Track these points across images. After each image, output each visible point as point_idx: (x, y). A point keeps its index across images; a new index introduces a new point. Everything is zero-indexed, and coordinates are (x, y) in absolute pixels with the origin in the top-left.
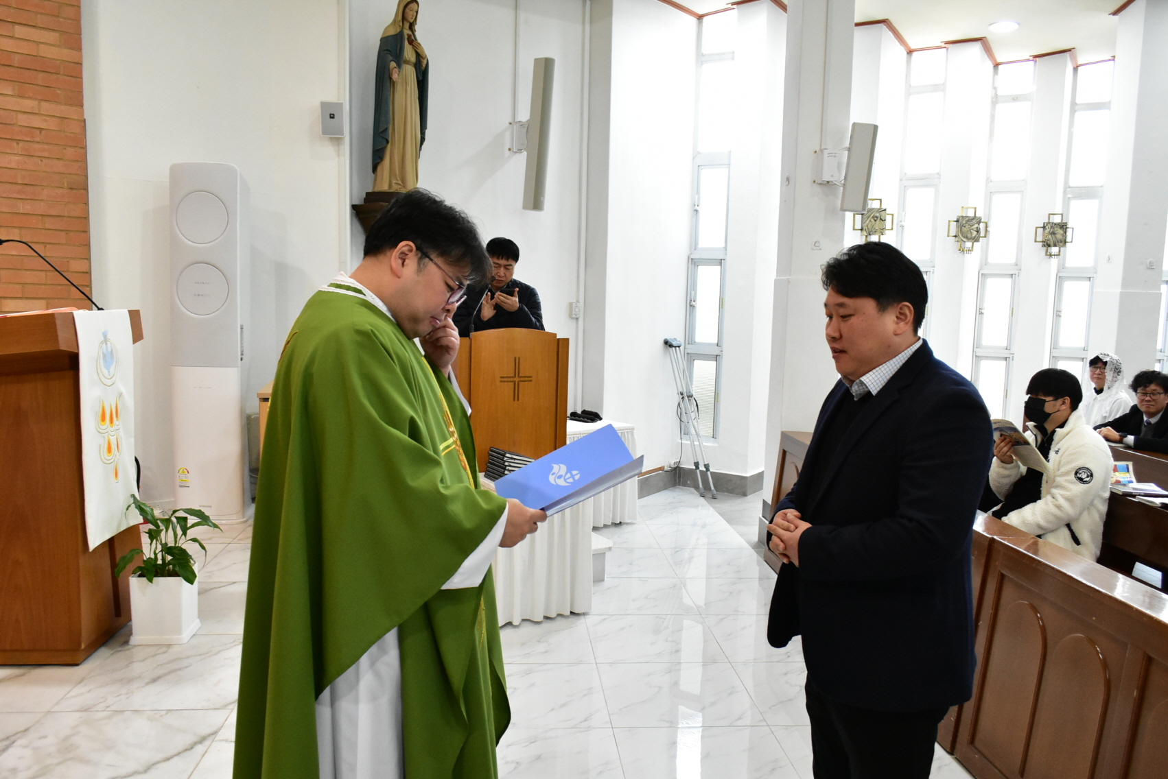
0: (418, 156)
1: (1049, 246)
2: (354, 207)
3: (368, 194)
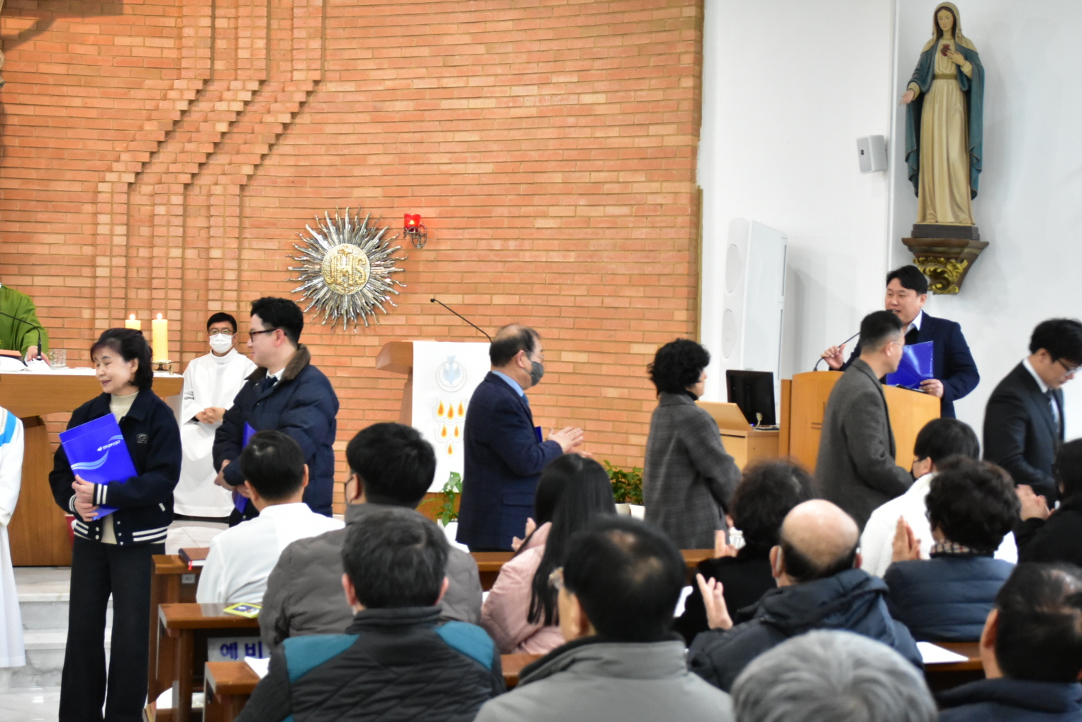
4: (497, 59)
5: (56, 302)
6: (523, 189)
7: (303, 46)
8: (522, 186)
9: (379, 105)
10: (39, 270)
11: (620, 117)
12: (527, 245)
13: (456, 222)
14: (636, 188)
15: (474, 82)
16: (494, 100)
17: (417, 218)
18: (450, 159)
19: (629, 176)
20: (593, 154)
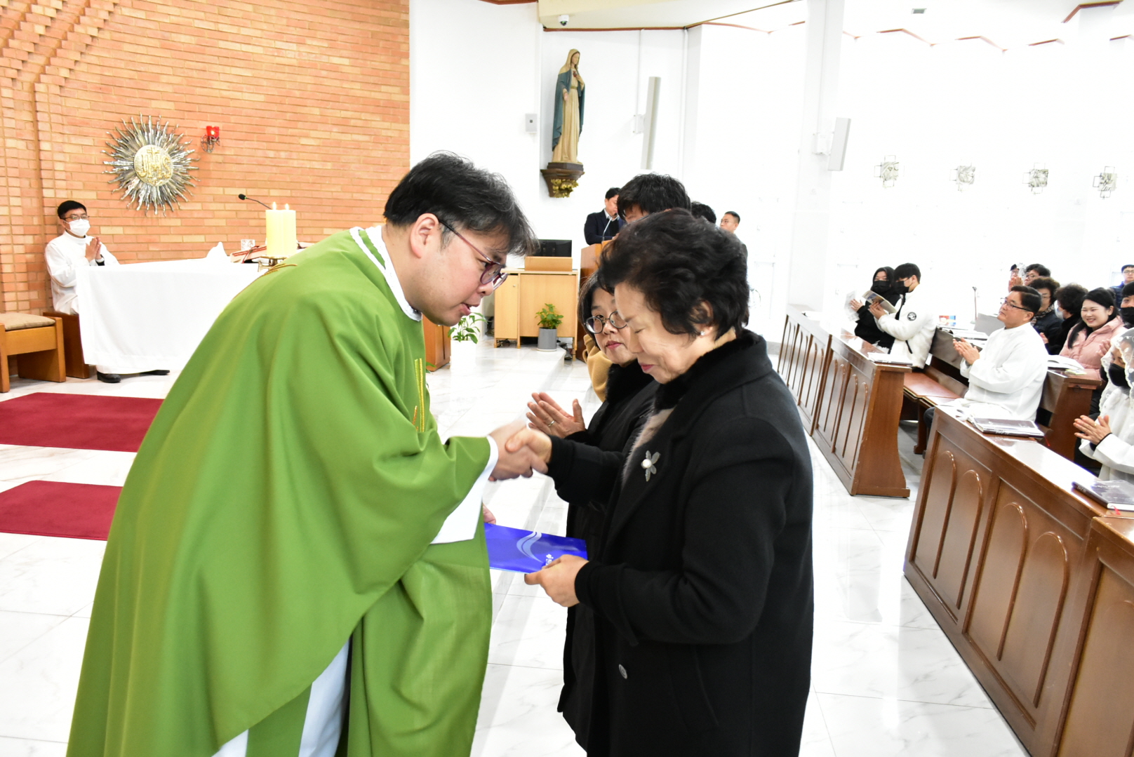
0: (577, 141)
1: (1033, 186)
2: (542, 171)
3: (549, 164)
4: (263, 18)
6: (288, 116)
8: (288, 115)
11: (361, 76)
12: (294, 155)
14: (374, 124)
15: (244, 31)
16: (262, 48)
17: (217, 129)
18: (229, 87)
19: (368, 116)
20: (341, 99)
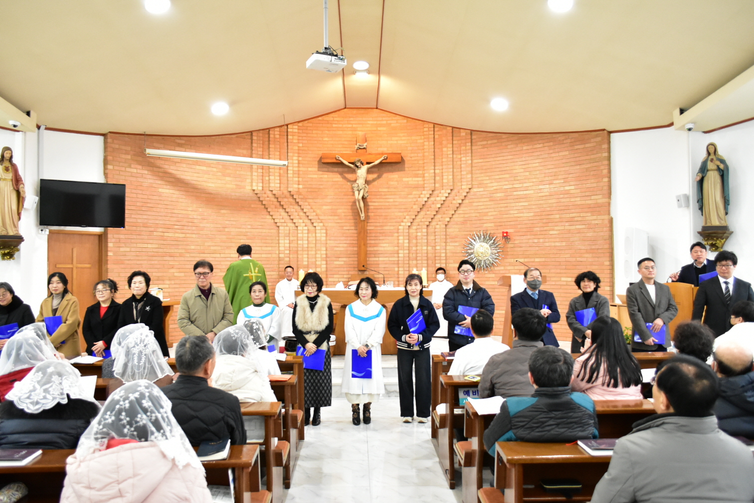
2: (699, 233)
4: (533, 176)
5: (387, 266)
7: (465, 177)
8: (544, 220)
9: (492, 195)
10: (381, 255)
11: (580, 194)
12: (547, 240)
13: (521, 234)
14: (587, 218)
15: (525, 185)
16: (532, 191)
17: (507, 233)
18: (517, 212)
19: (584, 214)
20: (570, 207)
